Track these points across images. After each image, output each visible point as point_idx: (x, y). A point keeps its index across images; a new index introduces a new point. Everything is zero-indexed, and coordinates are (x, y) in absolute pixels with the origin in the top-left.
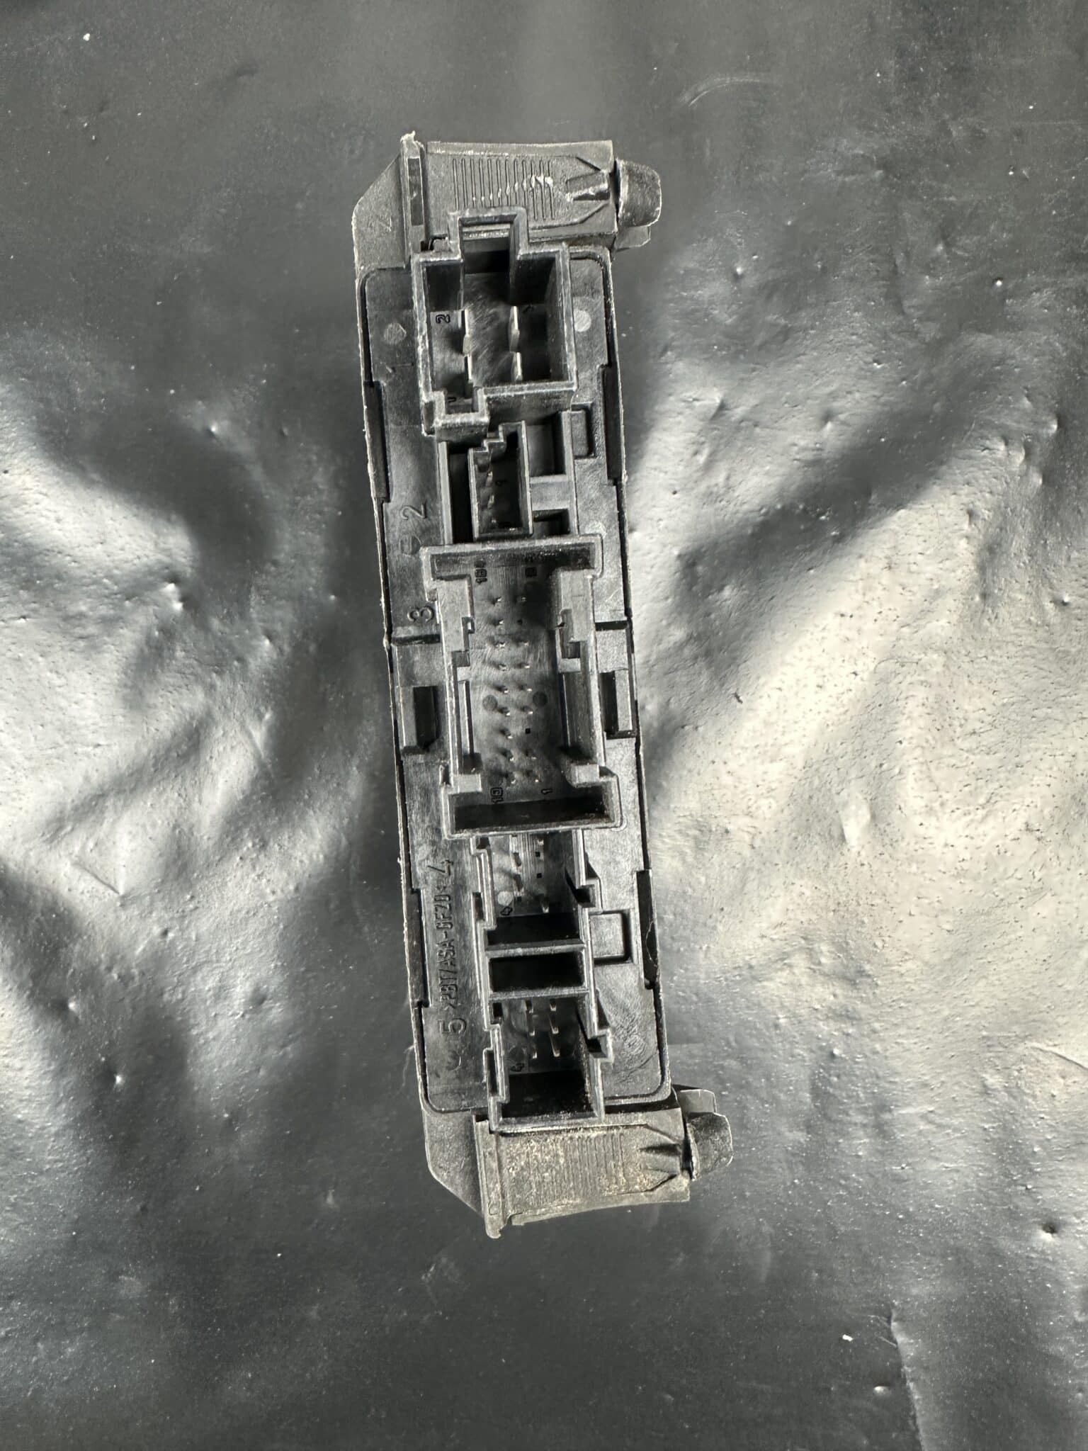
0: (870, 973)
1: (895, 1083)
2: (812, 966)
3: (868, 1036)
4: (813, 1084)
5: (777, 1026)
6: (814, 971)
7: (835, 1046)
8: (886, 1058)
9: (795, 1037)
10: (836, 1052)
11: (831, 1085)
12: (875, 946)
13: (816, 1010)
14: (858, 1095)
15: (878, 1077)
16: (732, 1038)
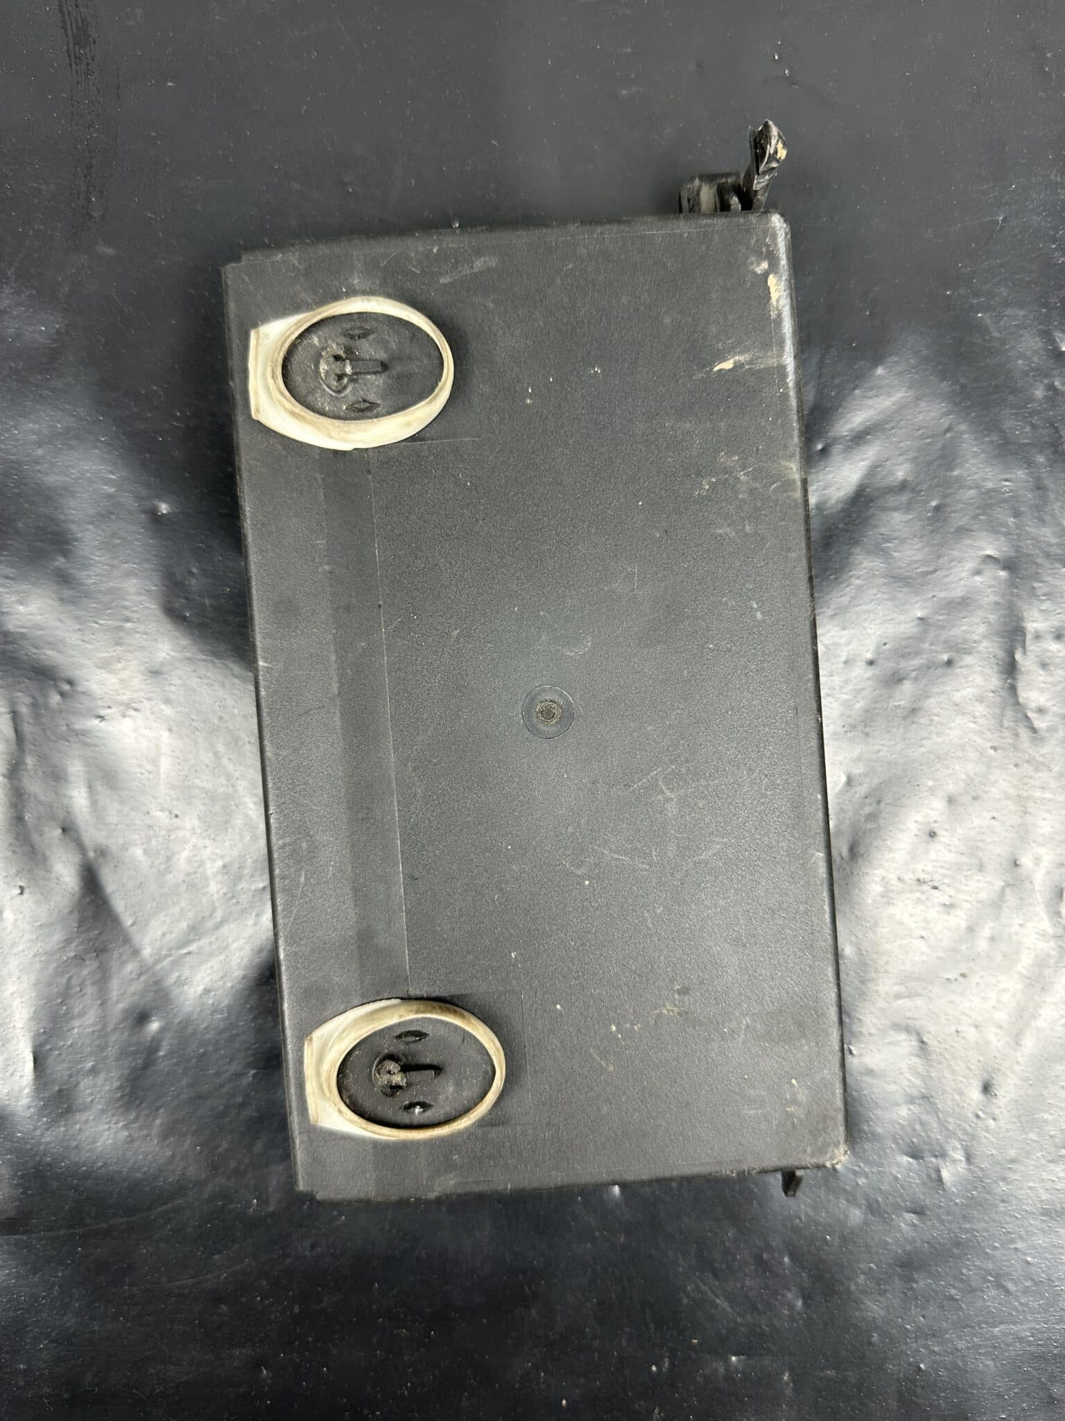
0: (957, 1297)
1: (972, 1394)
2: (905, 1291)
3: (952, 1354)
4: (900, 1393)
5: (870, 1343)
6: (905, 1294)
7: (922, 1362)
8: (966, 1372)
9: (885, 1352)
10: (922, 1366)
11: (916, 1396)
12: (963, 1274)
13: (906, 1328)
14: (939, 1404)
15: (958, 1389)
16: (829, 1353)
